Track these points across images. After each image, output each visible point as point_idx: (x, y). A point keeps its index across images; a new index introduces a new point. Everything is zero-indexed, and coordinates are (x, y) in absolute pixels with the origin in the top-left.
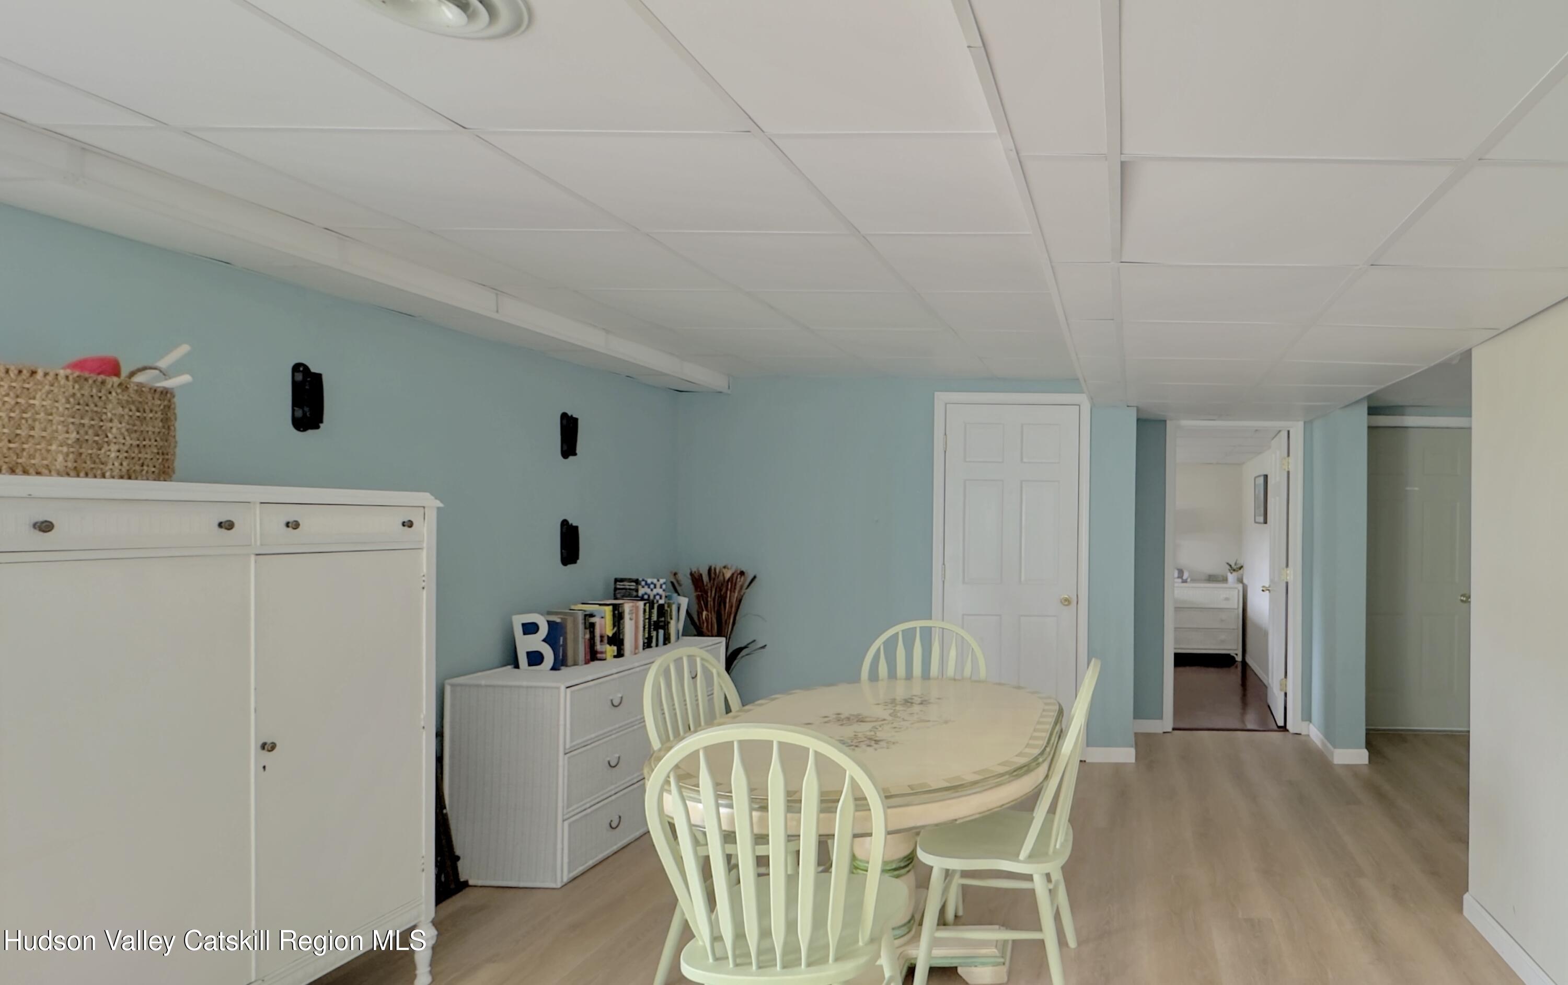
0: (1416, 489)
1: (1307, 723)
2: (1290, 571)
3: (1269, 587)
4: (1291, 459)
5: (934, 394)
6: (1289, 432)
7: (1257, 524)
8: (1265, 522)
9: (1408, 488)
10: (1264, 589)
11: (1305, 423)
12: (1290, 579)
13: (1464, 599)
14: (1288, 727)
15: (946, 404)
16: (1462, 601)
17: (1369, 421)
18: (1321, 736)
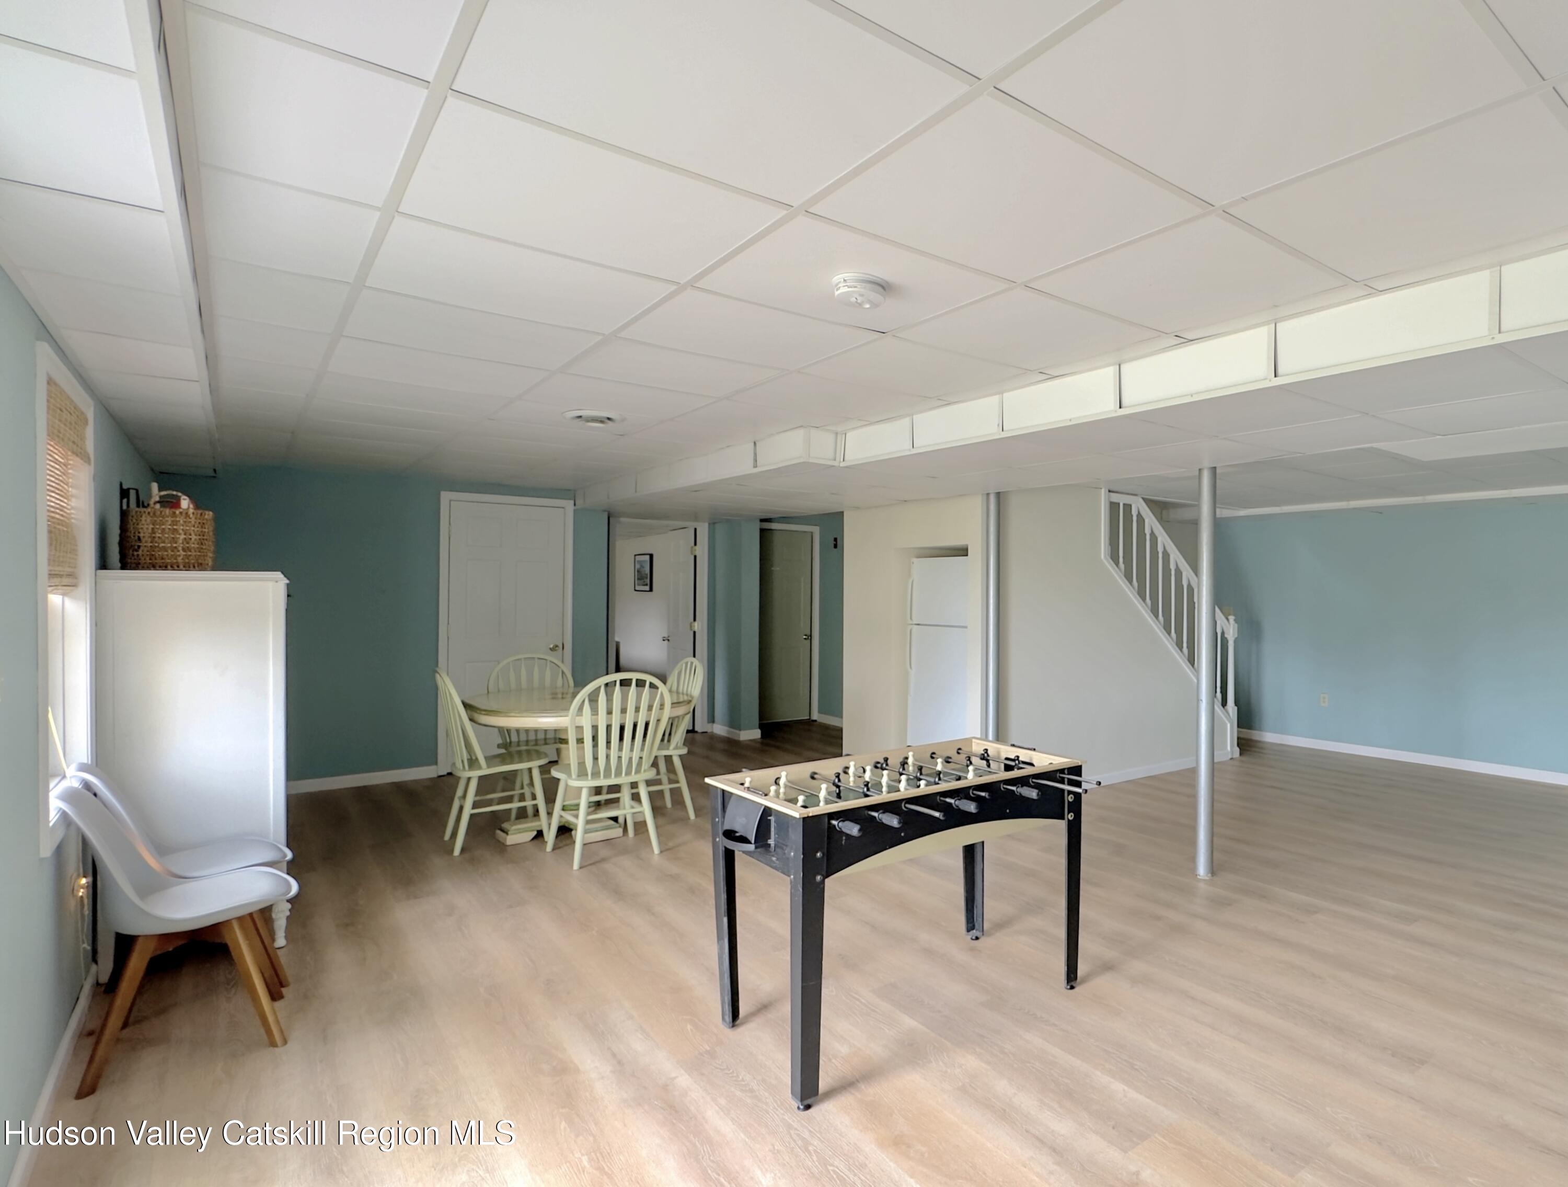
0: (778, 569)
1: (711, 724)
2: (696, 624)
3: (669, 637)
4: (697, 548)
5: (439, 494)
6: (695, 530)
7: (636, 592)
8: (651, 590)
9: (773, 569)
10: (664, 639)
11: (709, 524)
12: (696, 629)
13: (806, 637)
14: (697, 729)
15: (450, 501)
16: (805, 639)
17: (760, 525)
18: (726, 728)
